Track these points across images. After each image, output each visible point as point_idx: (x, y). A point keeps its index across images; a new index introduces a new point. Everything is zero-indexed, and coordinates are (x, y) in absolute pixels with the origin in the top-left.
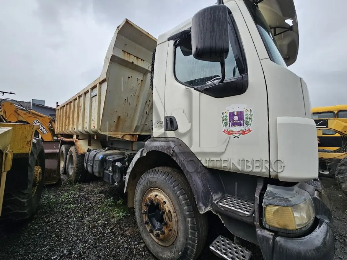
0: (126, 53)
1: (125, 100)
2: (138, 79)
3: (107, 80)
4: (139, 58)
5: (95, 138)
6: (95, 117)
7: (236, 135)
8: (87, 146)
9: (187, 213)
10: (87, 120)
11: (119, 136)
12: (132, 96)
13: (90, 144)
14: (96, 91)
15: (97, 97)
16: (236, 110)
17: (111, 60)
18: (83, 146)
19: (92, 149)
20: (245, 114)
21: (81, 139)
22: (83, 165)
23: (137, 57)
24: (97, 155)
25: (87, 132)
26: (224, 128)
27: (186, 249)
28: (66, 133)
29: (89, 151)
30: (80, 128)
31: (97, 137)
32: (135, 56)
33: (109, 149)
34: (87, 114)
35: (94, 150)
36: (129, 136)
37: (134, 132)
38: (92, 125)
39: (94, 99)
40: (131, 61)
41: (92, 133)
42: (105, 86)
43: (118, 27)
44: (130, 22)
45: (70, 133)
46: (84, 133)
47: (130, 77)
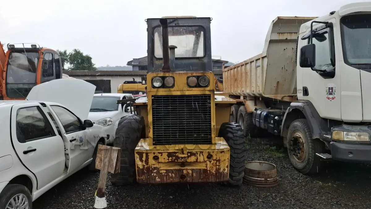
0: (281, 34)
1: (282, 68)
2: (293, 49)
3: (267, 56)
4: (292, 33)
5: (260, 99)
6: (260, 84)
7: (331, 100)
8: (254, 106)
9: (310, 141)
10: (254, 85)
11: (279, 97)
12: (289, 63)
13: (256, 105)
14: (259, 63)
15: (260, 68)
16: (331, 86)
17: (269, 42)
18: (250, 106)
19: (258, 108)
20: (334, 89)
21: (248, 100)
22: (252, 122)
23: (290, 33)
24: (263, 113)
25: (254, 94)
26: (327, 96)
27: (309, 159)
28: (235, 94)
29: (256, 110)
30: (248, 91)
31: (262, 99)
32: (288, 33)
33: (271, 109)
34: (254, 81)
35: (260, 109)
36: (288, 97)
37: (292, 94)
38: (258, 90)
39: (258, 68)
40: (285, 38)
41: (258, 95)
42: (266, 60)
43: (273, 21)
44: (281, 18)
45: (239, 95)
46: (252, 95)
47: (286, 49)
